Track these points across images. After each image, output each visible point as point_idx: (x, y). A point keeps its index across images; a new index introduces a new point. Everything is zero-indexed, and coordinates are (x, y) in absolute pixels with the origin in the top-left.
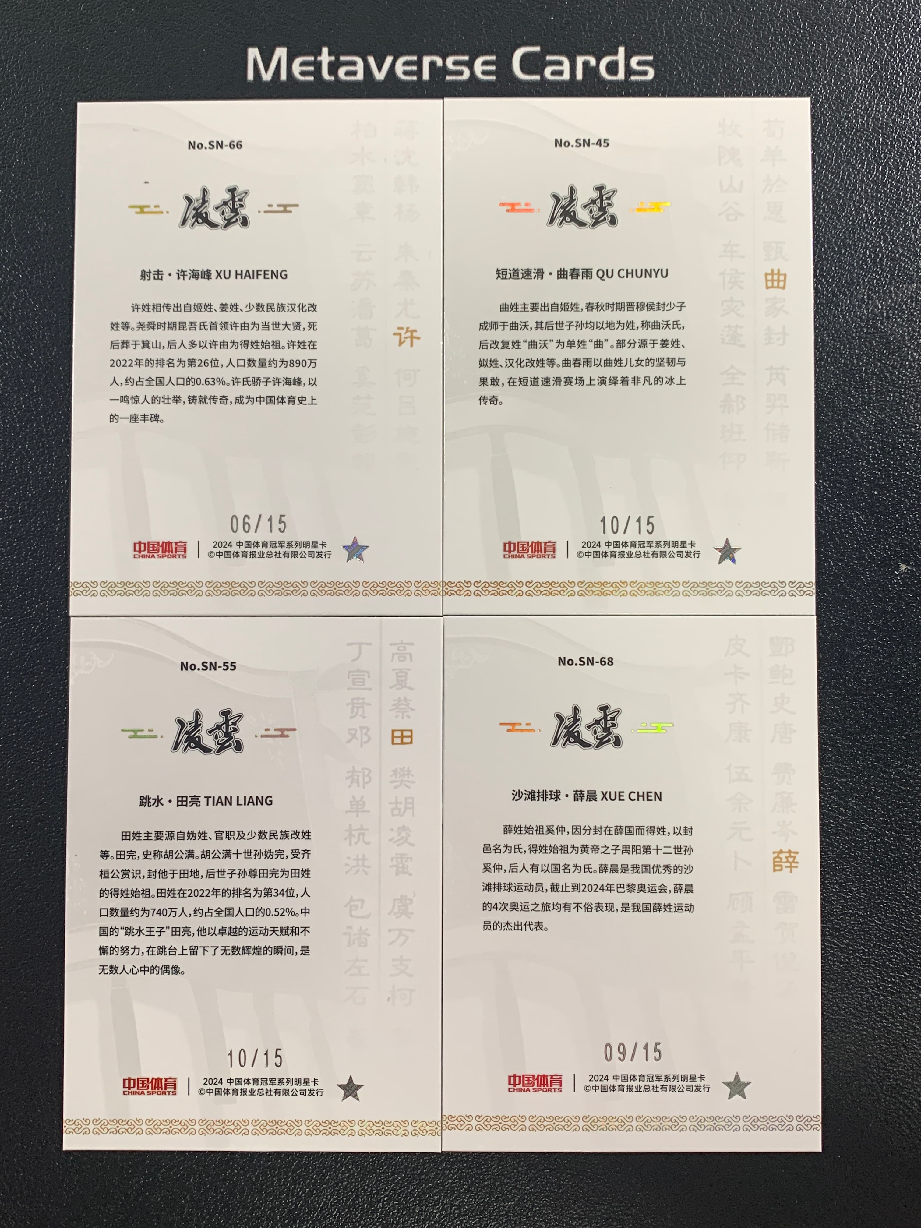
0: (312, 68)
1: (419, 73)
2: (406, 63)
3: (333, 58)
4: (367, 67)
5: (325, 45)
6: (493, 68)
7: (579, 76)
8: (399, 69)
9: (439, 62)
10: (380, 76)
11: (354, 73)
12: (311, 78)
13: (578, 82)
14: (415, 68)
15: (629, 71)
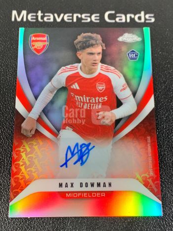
0: (35, 17)
1: (72, 19)
2: (68, 16)
3: (42, 14)
4: (54, 17)
5: (39, 10)
6: (98, 18)
7: (128, 20)
8: (66, 18)
9: (79, 16)
10: (59, 20)
11: (50, 19)
12: (35, 21)
13: (128, 23)
14: (71, 18)
15: (146, 19)
